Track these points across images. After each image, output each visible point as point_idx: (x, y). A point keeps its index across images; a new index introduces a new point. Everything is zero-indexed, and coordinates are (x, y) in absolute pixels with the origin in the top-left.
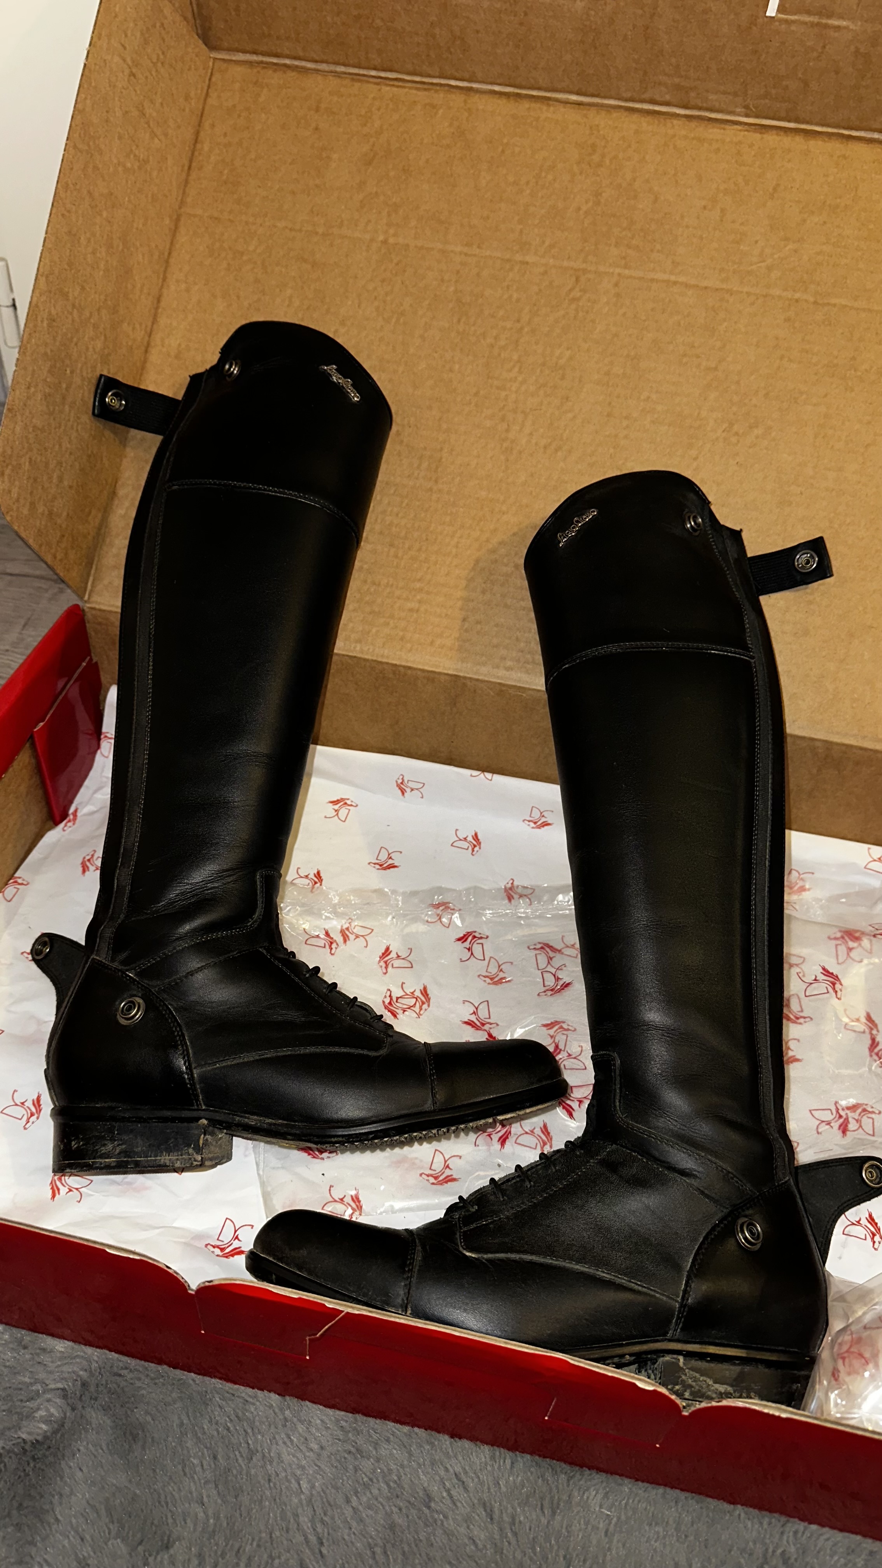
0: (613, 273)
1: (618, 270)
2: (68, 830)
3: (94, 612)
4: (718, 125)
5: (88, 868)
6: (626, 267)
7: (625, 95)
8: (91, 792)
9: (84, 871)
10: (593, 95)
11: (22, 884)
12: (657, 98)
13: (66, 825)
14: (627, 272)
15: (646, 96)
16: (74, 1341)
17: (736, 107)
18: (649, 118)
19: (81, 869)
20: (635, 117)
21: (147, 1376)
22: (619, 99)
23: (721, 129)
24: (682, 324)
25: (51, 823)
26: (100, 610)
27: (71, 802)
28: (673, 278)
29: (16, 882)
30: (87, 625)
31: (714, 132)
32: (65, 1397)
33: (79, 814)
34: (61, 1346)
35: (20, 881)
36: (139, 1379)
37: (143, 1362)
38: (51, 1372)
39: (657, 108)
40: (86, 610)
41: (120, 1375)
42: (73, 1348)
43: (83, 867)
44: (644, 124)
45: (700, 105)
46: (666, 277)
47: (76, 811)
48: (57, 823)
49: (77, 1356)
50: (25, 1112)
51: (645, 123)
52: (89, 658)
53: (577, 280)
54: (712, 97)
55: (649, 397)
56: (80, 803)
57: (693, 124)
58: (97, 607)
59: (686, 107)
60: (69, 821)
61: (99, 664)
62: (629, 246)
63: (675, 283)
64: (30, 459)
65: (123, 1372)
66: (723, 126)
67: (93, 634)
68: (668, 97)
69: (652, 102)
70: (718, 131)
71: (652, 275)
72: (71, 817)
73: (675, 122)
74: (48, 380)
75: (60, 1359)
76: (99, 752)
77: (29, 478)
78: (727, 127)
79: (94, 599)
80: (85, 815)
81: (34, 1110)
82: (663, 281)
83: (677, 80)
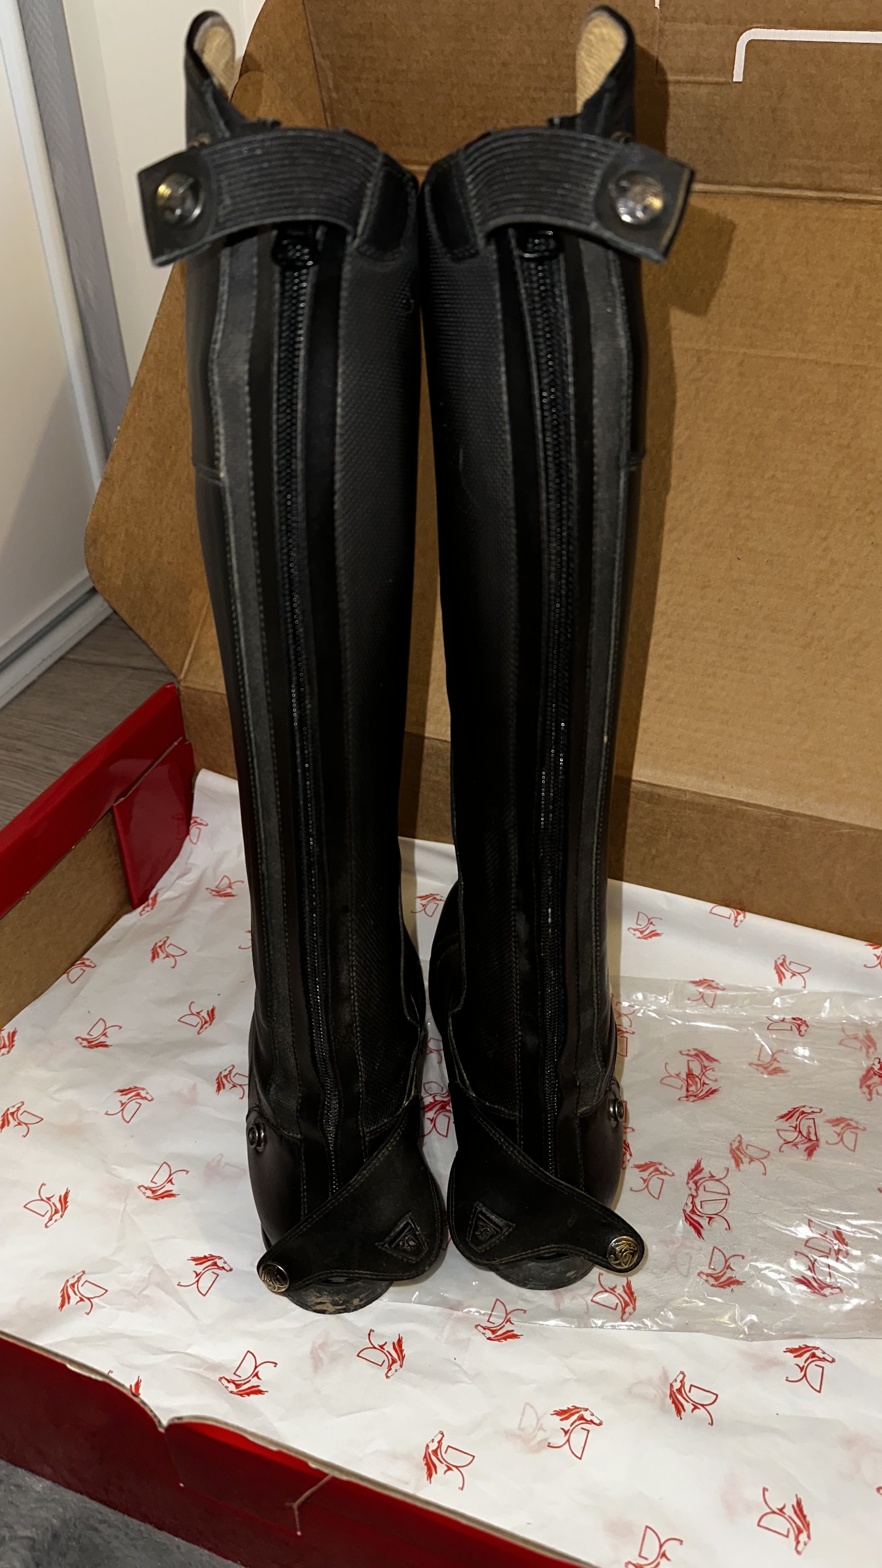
0: (737, 353)
1: (742, 350)
2: (145, 915)
3: (189, 691)
4: (853, 206)
5: (158, 954)
6: (752, 346)
7: (752, 180)
8: (175, 877)
9: (153, 958)
10: (719, 183)
11: (89, 966)
12: (787, 181)
13: (143, 910)
14: (752, 351)
15: (776, 180)
16: (54, 1481)
17: (873, 186)
18: (779, 203)
19: (151, 955)
20: (765, 201)
21: (127, 1534)
22: (748, 185)
23: (856, 208)
24: (811, 402)
25: (130, 907)
26: (194, 689)
27: (153, 887)
28: (802, 356)
29: (83, 963)
30: (182, 705)
31: (849, 213)
32: (32, 1548)
33: (159, 899)
34: (39, 1485)
35: (87, 963)
36: (117, 1537)
37: (126, 1517)
38: (22, 1516)
39: (787, 192)
40: (181, 689)
41: (96, 1530)
42: (51, 1489)
43: (153, 953)
44: (774, 208)
45: (834, 186)
46: (794, 355)
47: (156, 896)
48: (134, 907)
49: (53, 1500)
50: (49, 1209)
51: (774, 206)
52: (181, 738)
53: (699, 360)
54: (846, 177)
55: (773, 476)
56: (161, 889)
57: (826, 206)
58: (192, 686)
59: (818, 189)
60: (148, 906)
61: (193, 747)
62: (754, 325)
63: (804, 361)
64: (127, 530)
65: (102, 1527)
66: (858, 206)
67: (187, 713)
68: (799, 180)
69: (783, 186)
70: (854, 211)
71: (779, 354)
72: (150, 901)
73: (807, 204)
74: (150, 454)
75: (37, 1501)
76: (188, 838)
77: (123, 549)
78: (863, 206)
79: (189, 678)
80: (164, 900)
81: (59, 1207)
82: (792, 359)
83: (808, 162)
